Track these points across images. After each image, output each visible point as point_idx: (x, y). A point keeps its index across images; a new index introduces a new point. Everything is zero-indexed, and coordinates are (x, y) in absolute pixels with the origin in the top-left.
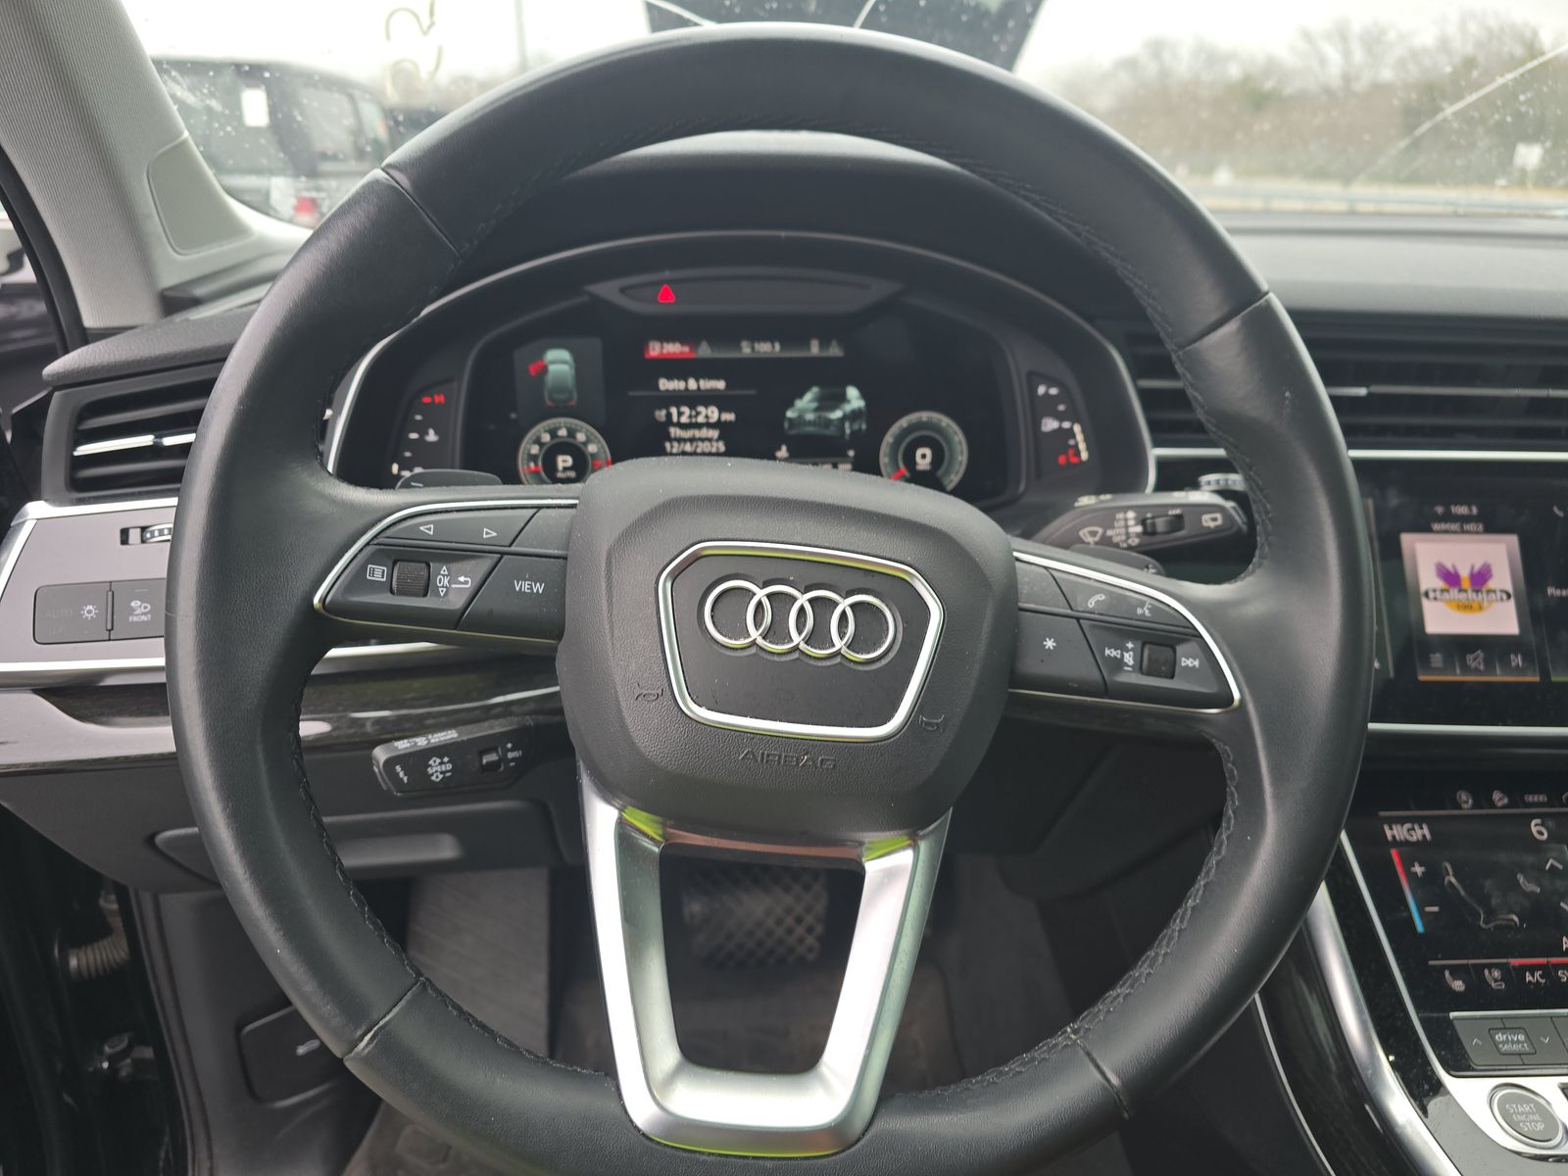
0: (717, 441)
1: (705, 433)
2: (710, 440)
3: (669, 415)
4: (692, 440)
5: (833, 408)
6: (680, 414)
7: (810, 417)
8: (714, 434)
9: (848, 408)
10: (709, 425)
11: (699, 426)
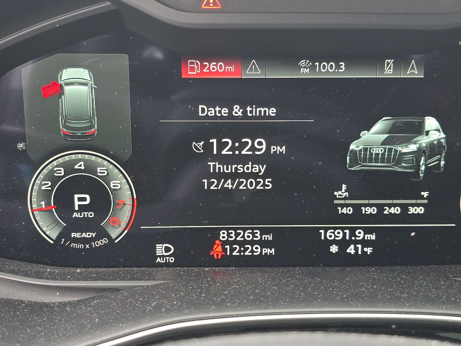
0: (264, 177)
1: (249, 168)
2: (255, 176)
3: (208, 147)
4: (234, 176)
5: (408, 141)
6: (222, 146)
7: (378, 150)
8: (260, 169)
9: (424, 141)
10: (255, 159)
11: (244, 160)
